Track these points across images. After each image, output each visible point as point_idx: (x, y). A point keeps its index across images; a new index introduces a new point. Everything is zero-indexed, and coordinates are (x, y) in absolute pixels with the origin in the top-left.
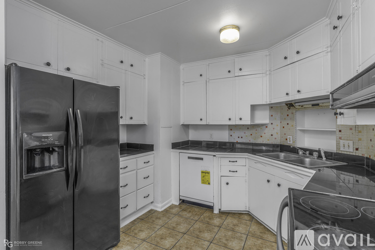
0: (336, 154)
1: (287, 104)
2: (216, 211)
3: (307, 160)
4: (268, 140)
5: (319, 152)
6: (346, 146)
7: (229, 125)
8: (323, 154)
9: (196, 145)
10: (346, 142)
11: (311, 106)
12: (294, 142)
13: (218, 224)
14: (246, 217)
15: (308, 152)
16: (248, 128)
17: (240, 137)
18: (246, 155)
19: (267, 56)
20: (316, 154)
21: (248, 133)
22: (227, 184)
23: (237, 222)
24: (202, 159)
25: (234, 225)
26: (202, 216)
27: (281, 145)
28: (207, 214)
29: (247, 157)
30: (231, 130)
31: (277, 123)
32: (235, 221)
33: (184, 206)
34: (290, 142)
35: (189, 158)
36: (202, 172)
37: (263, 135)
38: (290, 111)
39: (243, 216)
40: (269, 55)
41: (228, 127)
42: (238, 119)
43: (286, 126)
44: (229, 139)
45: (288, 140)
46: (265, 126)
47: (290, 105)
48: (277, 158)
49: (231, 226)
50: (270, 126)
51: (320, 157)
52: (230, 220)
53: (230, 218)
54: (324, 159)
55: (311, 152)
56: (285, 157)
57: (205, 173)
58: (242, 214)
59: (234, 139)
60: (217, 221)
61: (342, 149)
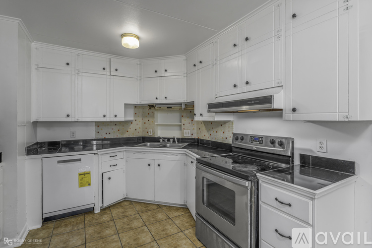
0: (182, 139)
1: (149, 106)
2: (97, 211)
3: (168, 145)
4: (133, 134)
5: (174, 139)
6: (187, 133)
7: (96, 122)
8: (176, 140)
9: (53, 147)
10: (187, 131)
11: (166, 108)
12: (154, 134)
13: (109, 219)
14: (126, 203)
15: (166, 140)
16: (116, 125)
17: (108, 133)
18: (124, 148)
19: (138, 64)
20: (171, 140)
21: (116, 128)
22: (110, 178)
23: (123, 210)
24: (80, 160)
25: (123, 213)
26: (86, 222)
27: (143, 137)
28: (88, 218)
29: (125, 150)
30: (98, 126)
31: (140, 119)
32: (121, 210)
33: (51, 225)
34: (150, 135)
35: (59, 162)
36: (80, 175)
37: (129, 130)
38: (151, 111)
39: (122, 204)
40: (140, 64)
41: (94, 124)
42: (113, 116)
43: (147, 122)
44: (96, 136)
45: (149, 132)
46: (131, 122)
47: (152, 106)
48: (145, 146)
49: (121, 214)
50: (134, 122)
51: (174, 142)
52: (115, 212)
53: (114, 210)
54: (177, 142)
55: (169, 140)
56: (150, 145)
57: (84, 174)
58: (121, 202)
59: (102, 135)
60: (106, 218)
61: (185, 135)
